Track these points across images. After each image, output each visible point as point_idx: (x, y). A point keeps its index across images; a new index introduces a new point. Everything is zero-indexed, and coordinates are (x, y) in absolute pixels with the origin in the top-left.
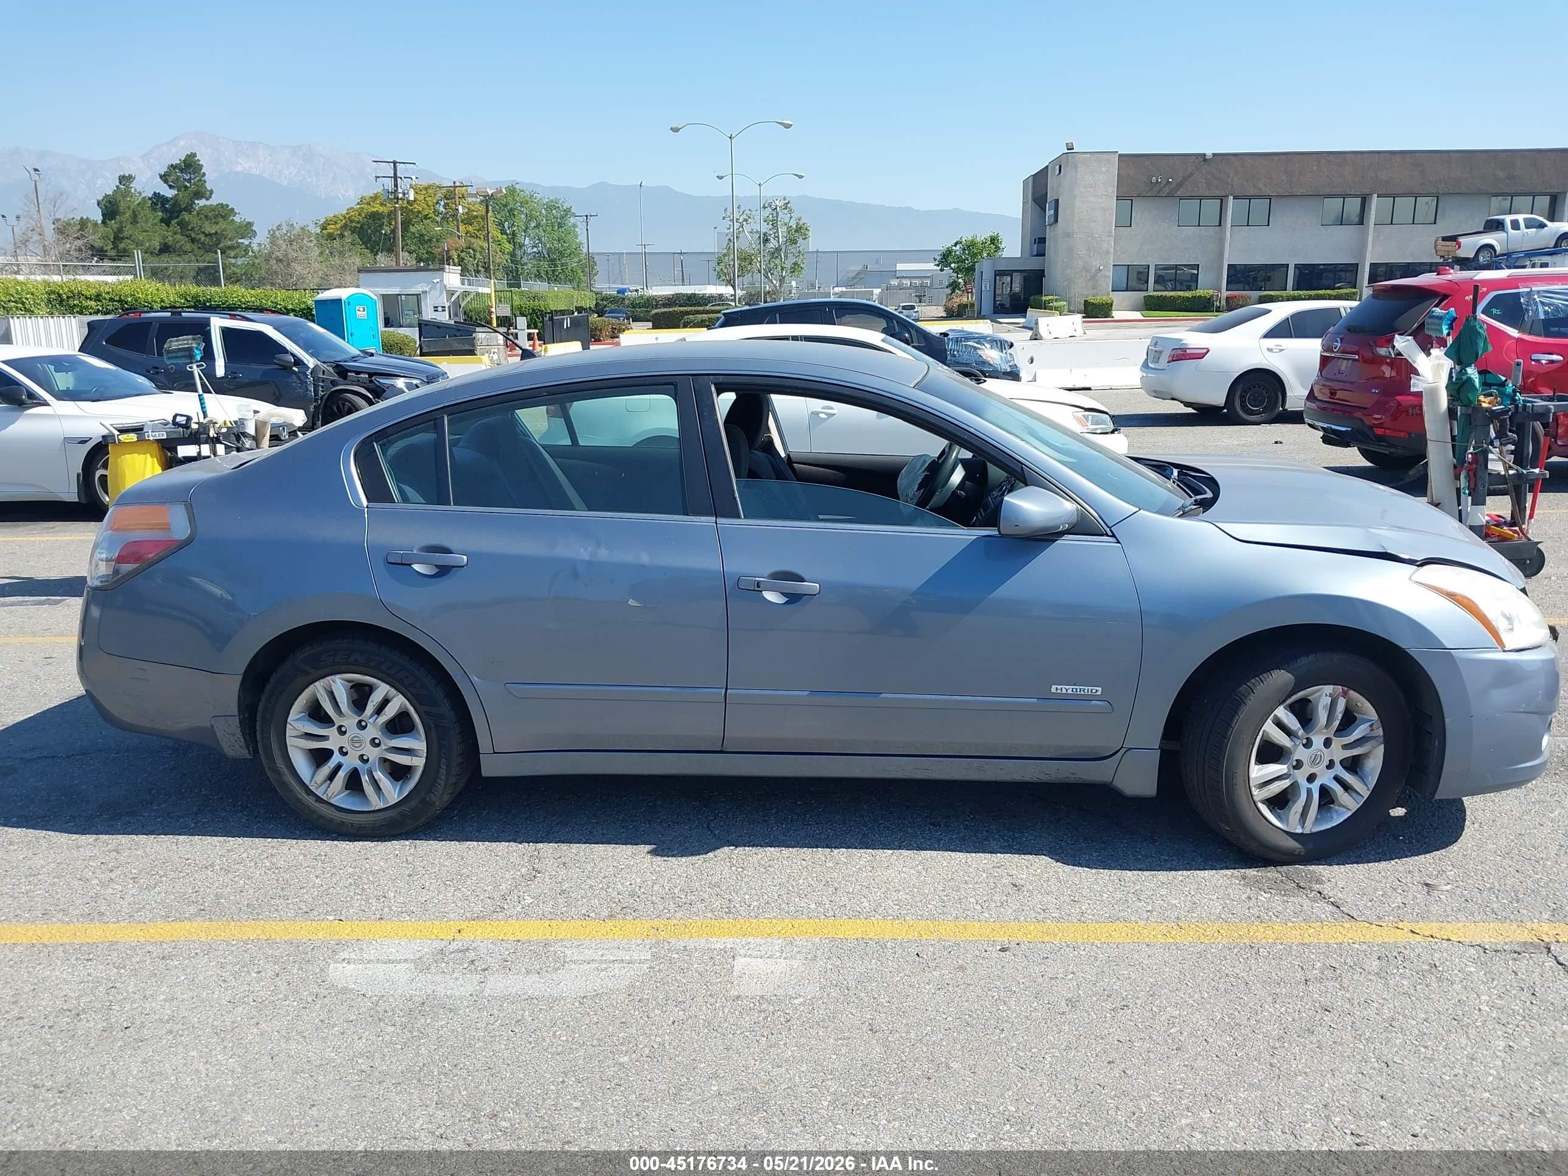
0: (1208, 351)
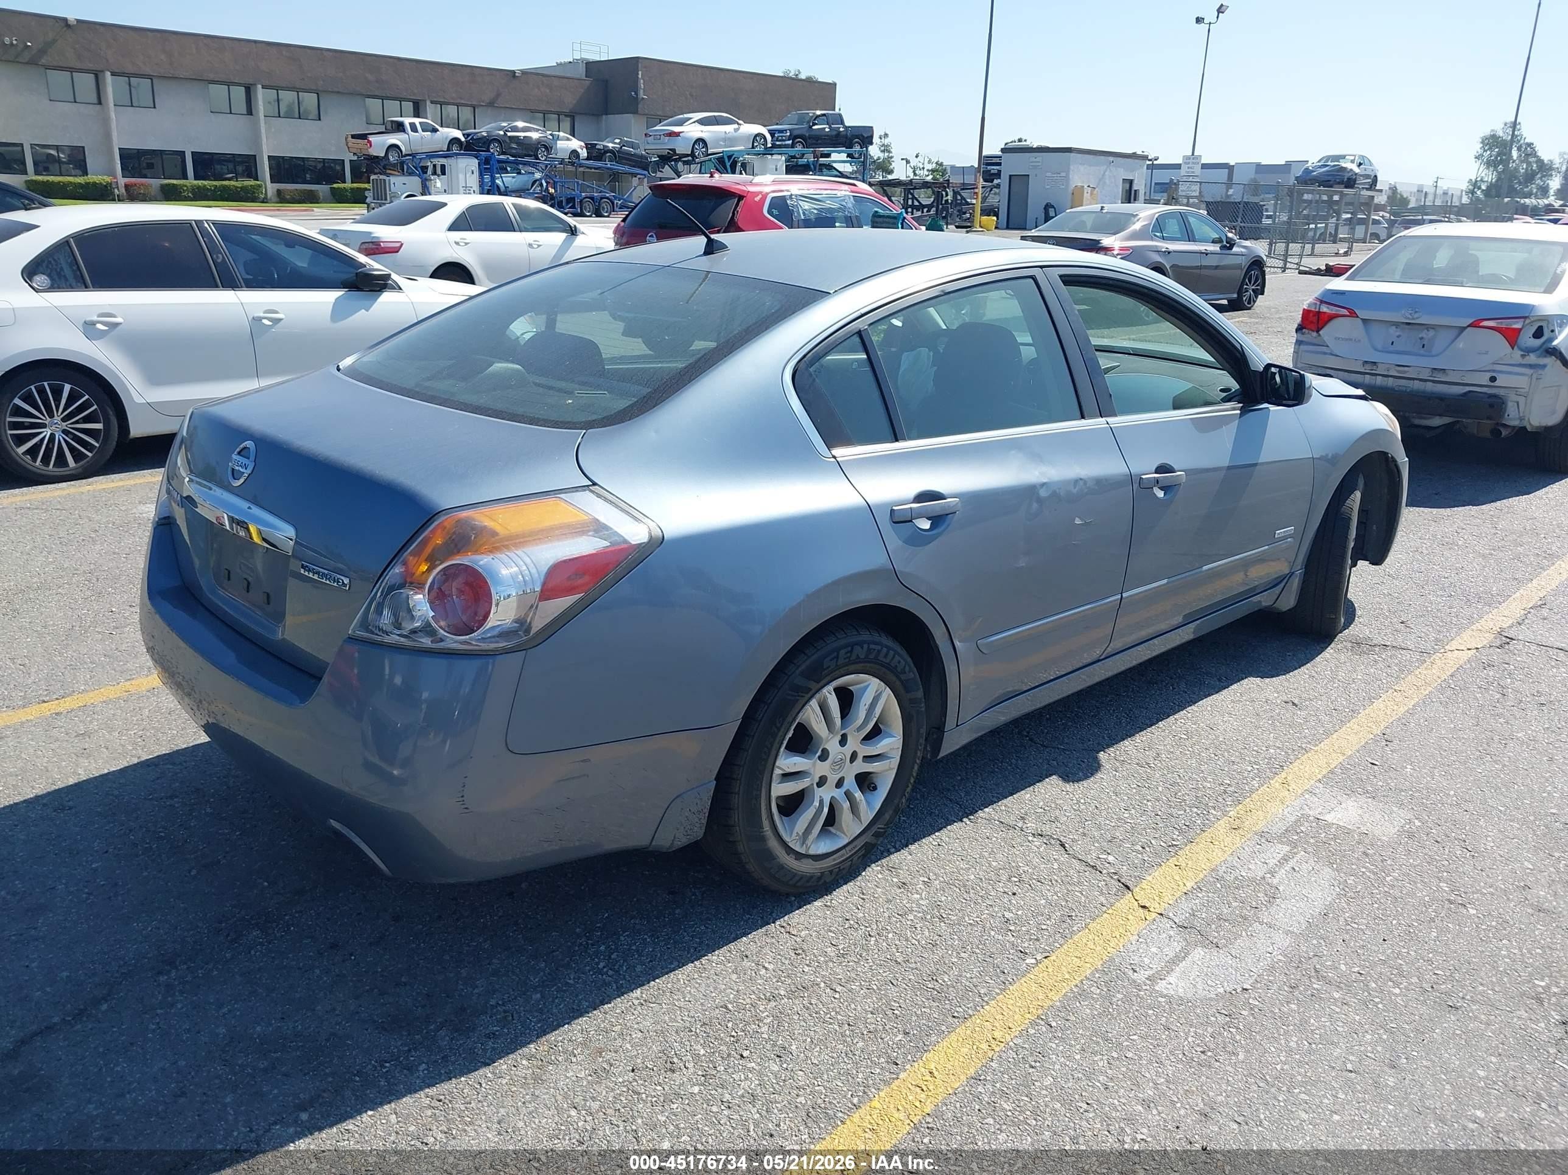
0: (402, 245)
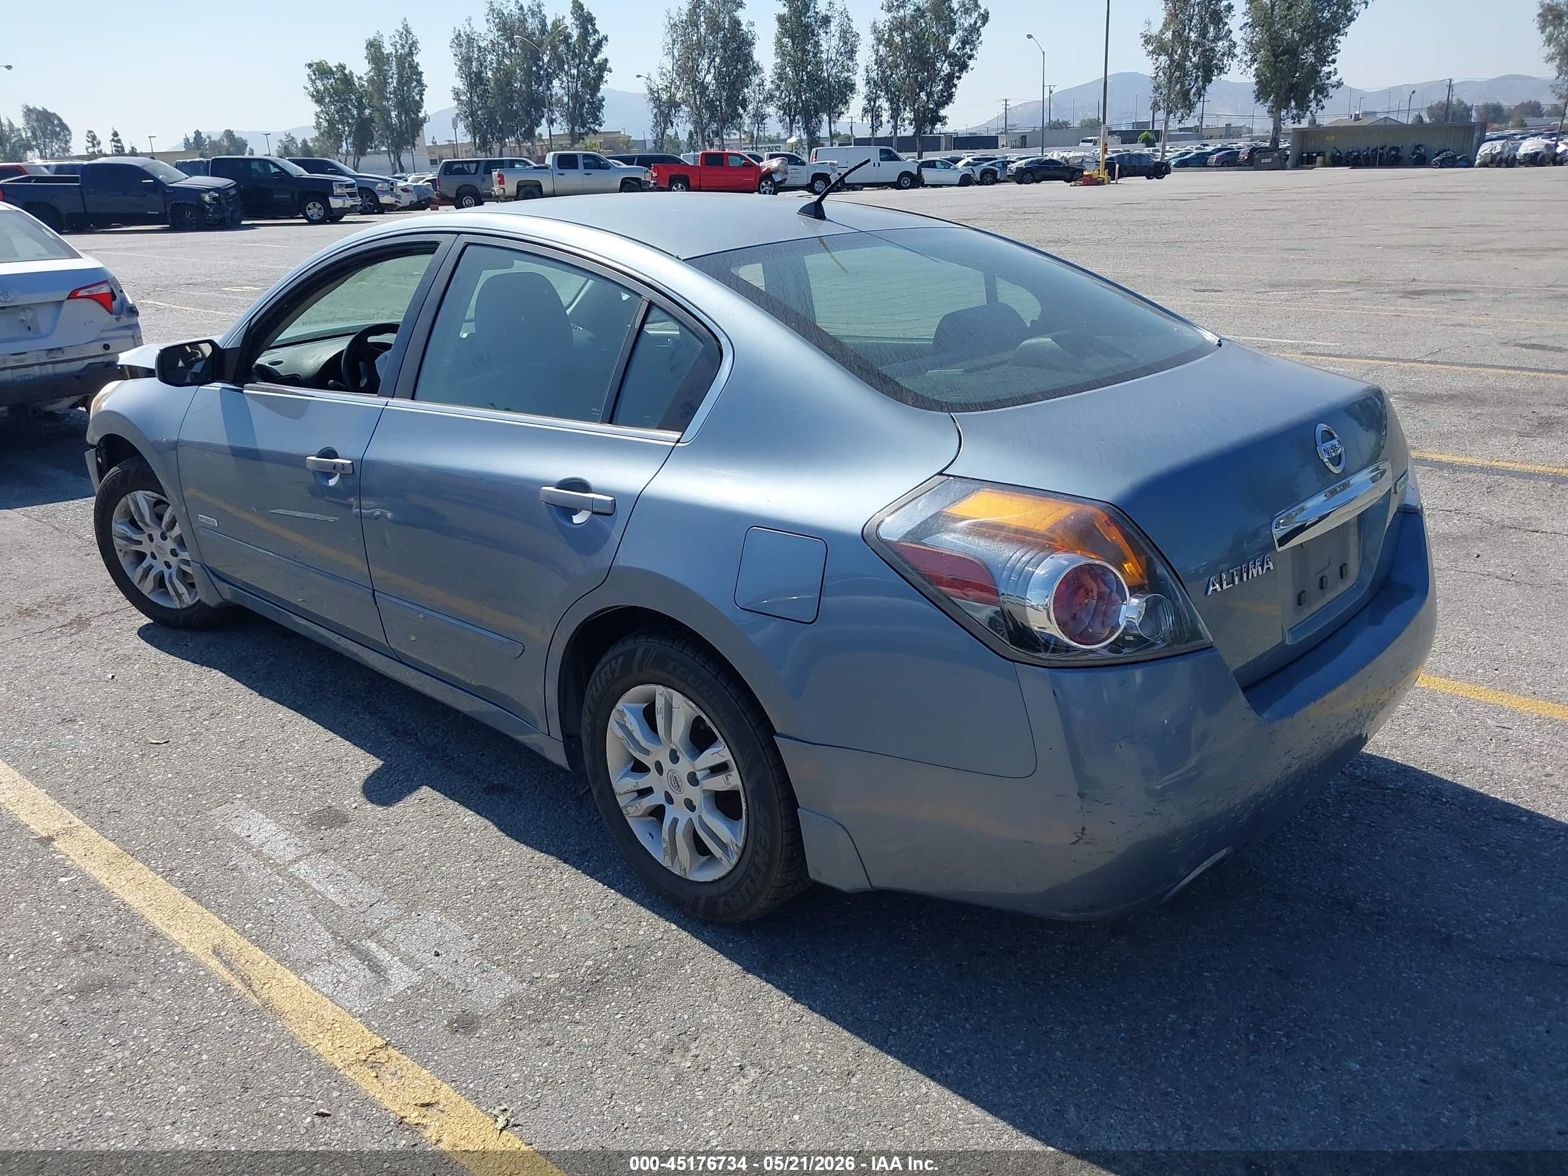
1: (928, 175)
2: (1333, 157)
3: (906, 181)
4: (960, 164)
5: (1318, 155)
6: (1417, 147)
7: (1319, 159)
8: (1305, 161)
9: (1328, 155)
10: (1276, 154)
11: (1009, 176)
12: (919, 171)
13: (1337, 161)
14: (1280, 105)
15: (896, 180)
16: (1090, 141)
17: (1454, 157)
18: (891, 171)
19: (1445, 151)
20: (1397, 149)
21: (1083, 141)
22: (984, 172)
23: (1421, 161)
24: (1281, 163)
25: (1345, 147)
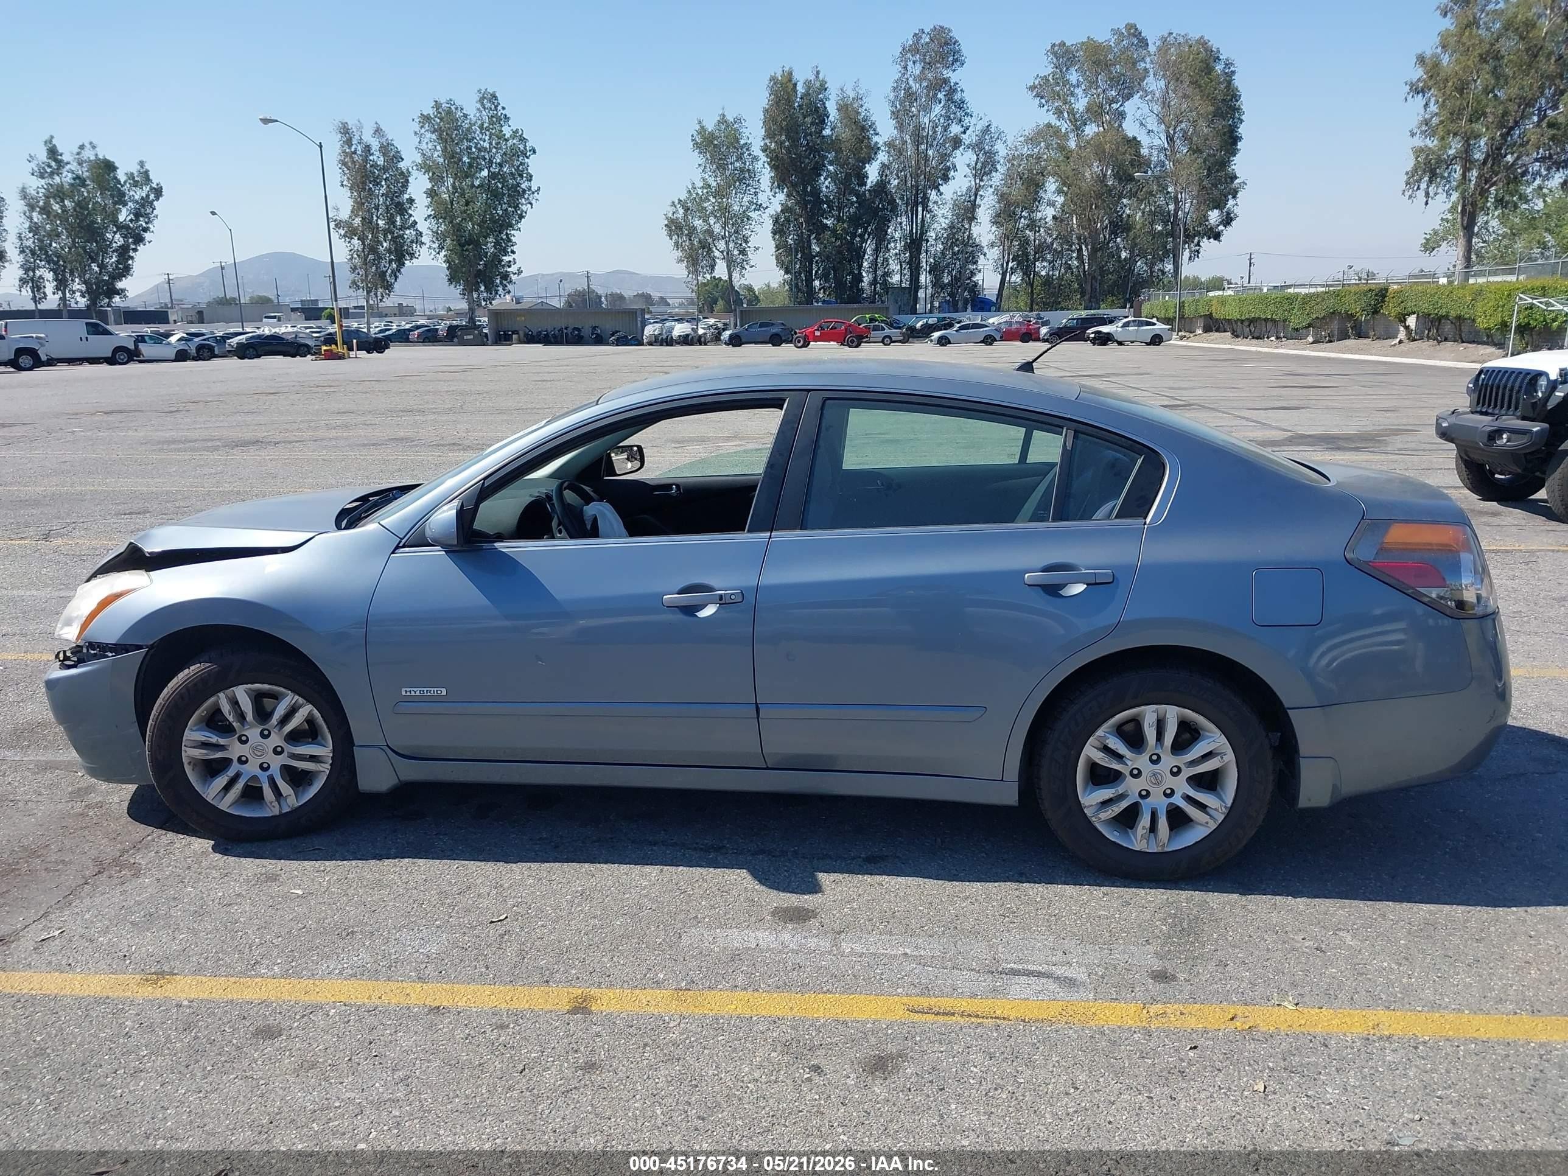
1: (146, 349)
2: (526, 335)
3: (123, 356)
4: (173, 339)
5: (513, 333)
6: (594, 328)
7: (515, 336)
8: (502, 338)
9: (521, 333)
10: (476, 332)
11: (229, 351)
12: (136, 346)
13: (531, 339)
14: (470, 288)
15: (110, 355)
16: (274, 317)
17: (626, 337)
18: (102, 345)
19: (617, 332)
20: (578, 330)
21: (266, 317)
22: (200, 348)
23: (599, 340)
24: (481, 341)
25: (536, 326)
